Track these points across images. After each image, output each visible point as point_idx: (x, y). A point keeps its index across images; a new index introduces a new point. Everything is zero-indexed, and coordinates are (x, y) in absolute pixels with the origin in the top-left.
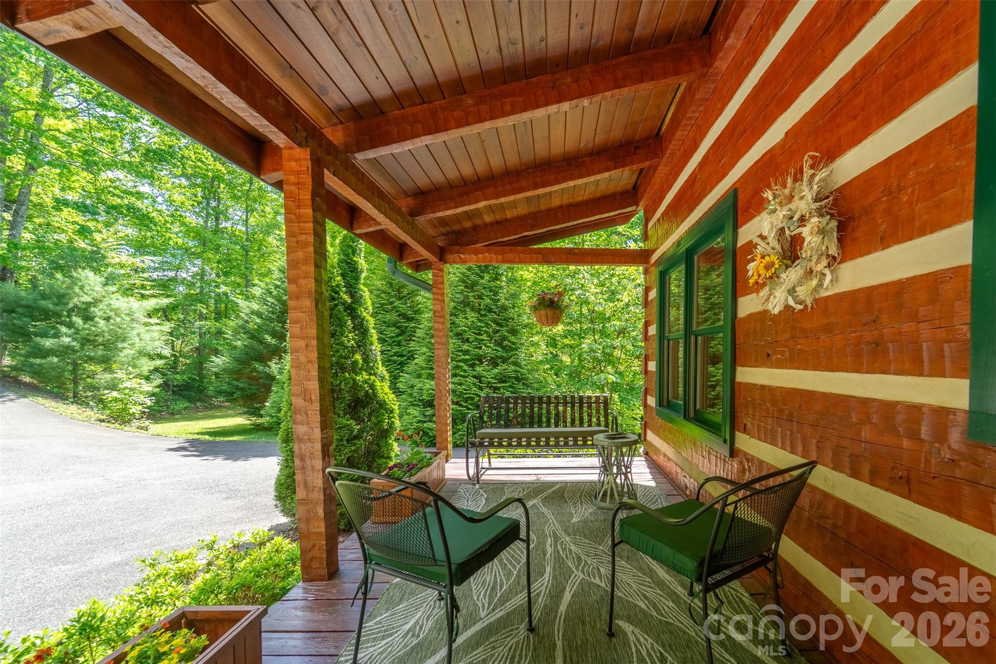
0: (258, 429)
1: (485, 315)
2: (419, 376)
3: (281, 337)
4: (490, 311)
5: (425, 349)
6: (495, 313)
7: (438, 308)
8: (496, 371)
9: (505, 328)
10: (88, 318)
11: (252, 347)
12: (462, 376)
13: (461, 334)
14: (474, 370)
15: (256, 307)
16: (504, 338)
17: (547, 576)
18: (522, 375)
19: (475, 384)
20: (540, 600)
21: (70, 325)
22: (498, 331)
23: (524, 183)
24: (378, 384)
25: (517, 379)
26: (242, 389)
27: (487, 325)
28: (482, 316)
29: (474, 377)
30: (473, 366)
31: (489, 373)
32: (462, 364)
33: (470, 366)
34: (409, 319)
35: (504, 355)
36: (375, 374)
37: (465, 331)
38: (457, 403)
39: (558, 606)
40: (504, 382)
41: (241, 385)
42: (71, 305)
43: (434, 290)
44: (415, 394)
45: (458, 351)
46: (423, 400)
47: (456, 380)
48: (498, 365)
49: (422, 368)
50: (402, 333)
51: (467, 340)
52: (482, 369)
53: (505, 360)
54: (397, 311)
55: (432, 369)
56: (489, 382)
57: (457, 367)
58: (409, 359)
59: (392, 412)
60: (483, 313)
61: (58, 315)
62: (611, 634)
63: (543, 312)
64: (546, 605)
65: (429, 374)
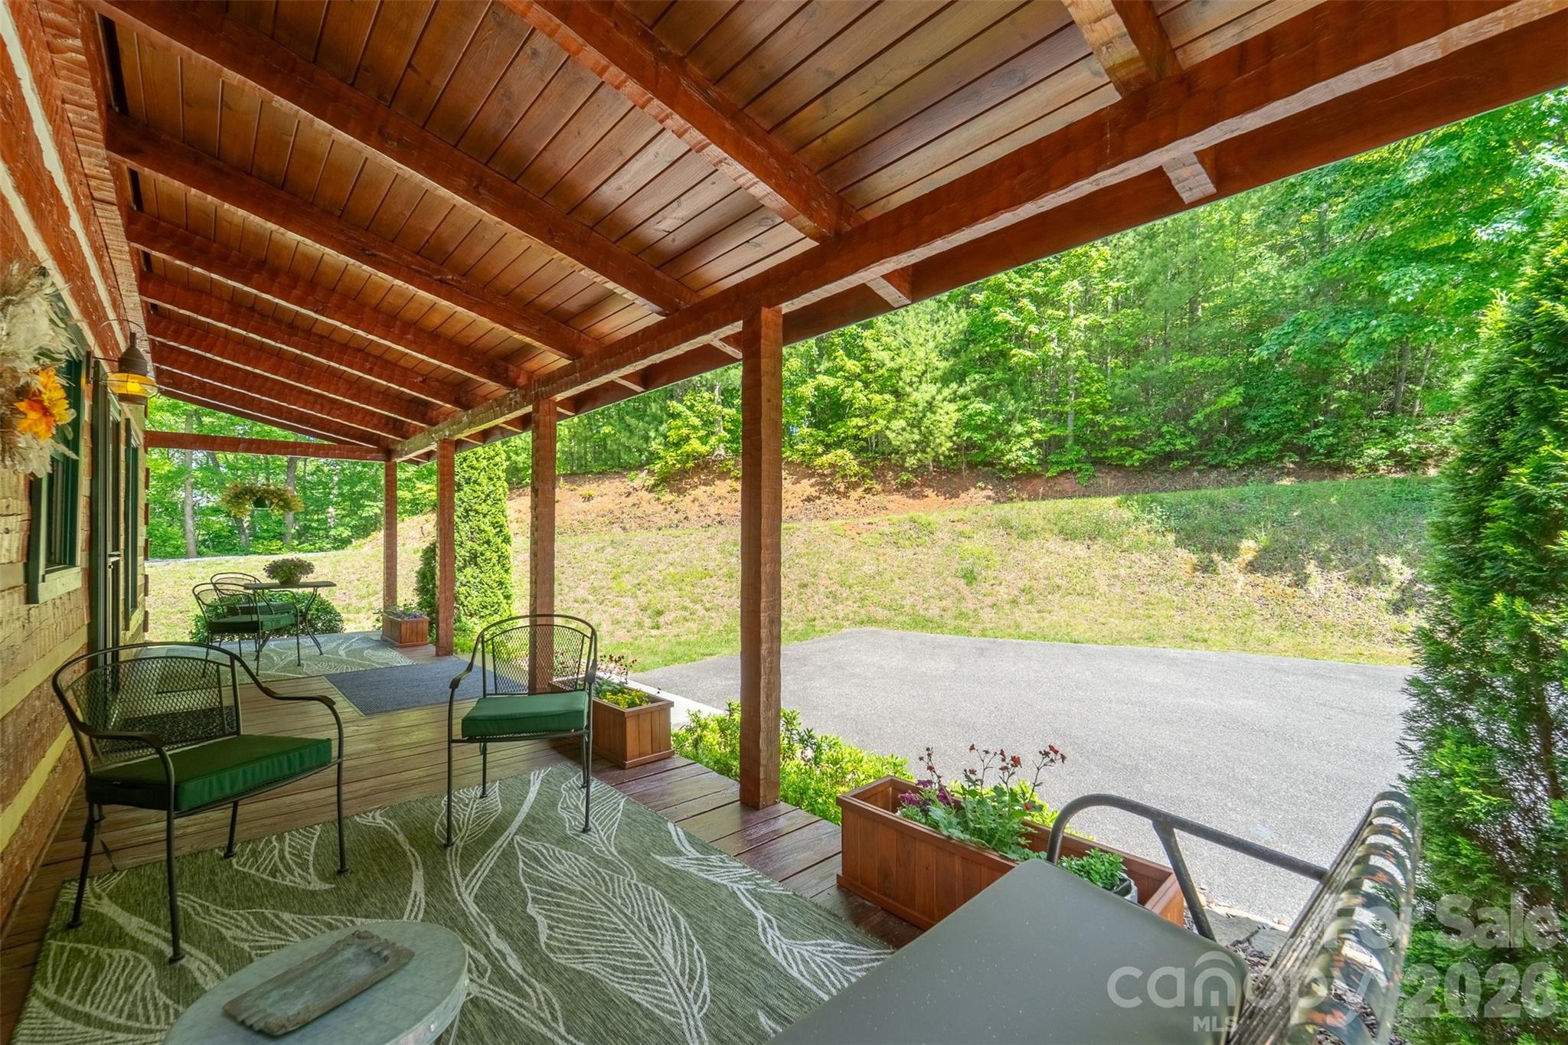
17: (470, 900)
20: (457, 871)
39: (426, 873)
64: (445, 868)
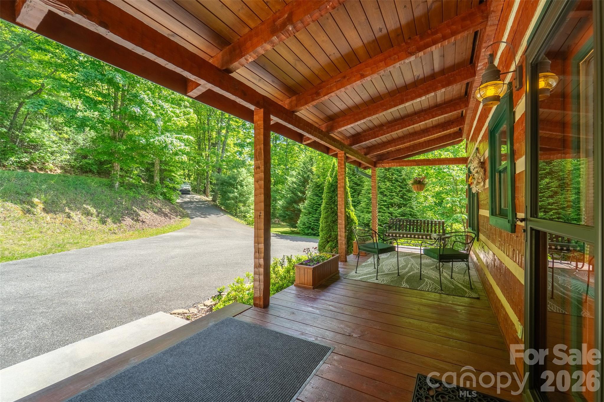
0: (292, 232)
1: (395, 183)
2: (363, 212)
3: (304, 193)
4: (397, 181)
5: (365, 200)
6: (400, 182)
7: (373, 185)
8: (399, 210)
9: (404, 190)
10: (242, 186)
11: (293, 198)
12: (383, 212)
13: (383, 192)
14: (389, 210)
15: (294, 180)
16: (404, 194)
18: (413, 213)
19: (389, 217)
21: (237, 188)
22: (401, 191)
23: (406, 140)
24: (351, 213)
25: (411, 215)
26: (288, 215)
27: (396, 188)
28: (393, 183)
29: (389, 213)
30: (388, 208)
31: (396, 211)
32: (383, 207)
33: (386, 207)
34: (358, 185)
35: (405, 203)
36: (350, 209)
37: (385, 191)
38: (380, 225)
40: (404, 216)
41: (289, 213)
42: (237, 181)
43: (372, 178)
44: (361, 220)
45: (381, 200)
46: (364, 223)
47: (380, 214)
48: (401, 207)
49: (364, 208)
50: (355, 191)
51: (386, 195)
52: (392, 209)
53: (405, 205)
54: (353, 181)
55: (368, 208)
56: (396, 216)
57: (381, 208)
58: (358, 204)
59: (355, 223)
60: (394, 182)
61: (234, 185)
62: (421, 279)
63: (416, 186)
65: (367, 211)
